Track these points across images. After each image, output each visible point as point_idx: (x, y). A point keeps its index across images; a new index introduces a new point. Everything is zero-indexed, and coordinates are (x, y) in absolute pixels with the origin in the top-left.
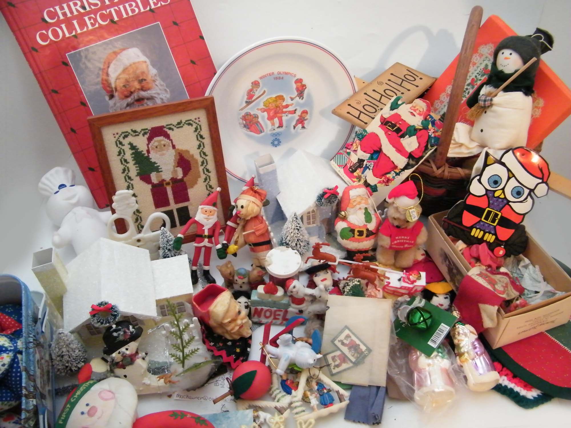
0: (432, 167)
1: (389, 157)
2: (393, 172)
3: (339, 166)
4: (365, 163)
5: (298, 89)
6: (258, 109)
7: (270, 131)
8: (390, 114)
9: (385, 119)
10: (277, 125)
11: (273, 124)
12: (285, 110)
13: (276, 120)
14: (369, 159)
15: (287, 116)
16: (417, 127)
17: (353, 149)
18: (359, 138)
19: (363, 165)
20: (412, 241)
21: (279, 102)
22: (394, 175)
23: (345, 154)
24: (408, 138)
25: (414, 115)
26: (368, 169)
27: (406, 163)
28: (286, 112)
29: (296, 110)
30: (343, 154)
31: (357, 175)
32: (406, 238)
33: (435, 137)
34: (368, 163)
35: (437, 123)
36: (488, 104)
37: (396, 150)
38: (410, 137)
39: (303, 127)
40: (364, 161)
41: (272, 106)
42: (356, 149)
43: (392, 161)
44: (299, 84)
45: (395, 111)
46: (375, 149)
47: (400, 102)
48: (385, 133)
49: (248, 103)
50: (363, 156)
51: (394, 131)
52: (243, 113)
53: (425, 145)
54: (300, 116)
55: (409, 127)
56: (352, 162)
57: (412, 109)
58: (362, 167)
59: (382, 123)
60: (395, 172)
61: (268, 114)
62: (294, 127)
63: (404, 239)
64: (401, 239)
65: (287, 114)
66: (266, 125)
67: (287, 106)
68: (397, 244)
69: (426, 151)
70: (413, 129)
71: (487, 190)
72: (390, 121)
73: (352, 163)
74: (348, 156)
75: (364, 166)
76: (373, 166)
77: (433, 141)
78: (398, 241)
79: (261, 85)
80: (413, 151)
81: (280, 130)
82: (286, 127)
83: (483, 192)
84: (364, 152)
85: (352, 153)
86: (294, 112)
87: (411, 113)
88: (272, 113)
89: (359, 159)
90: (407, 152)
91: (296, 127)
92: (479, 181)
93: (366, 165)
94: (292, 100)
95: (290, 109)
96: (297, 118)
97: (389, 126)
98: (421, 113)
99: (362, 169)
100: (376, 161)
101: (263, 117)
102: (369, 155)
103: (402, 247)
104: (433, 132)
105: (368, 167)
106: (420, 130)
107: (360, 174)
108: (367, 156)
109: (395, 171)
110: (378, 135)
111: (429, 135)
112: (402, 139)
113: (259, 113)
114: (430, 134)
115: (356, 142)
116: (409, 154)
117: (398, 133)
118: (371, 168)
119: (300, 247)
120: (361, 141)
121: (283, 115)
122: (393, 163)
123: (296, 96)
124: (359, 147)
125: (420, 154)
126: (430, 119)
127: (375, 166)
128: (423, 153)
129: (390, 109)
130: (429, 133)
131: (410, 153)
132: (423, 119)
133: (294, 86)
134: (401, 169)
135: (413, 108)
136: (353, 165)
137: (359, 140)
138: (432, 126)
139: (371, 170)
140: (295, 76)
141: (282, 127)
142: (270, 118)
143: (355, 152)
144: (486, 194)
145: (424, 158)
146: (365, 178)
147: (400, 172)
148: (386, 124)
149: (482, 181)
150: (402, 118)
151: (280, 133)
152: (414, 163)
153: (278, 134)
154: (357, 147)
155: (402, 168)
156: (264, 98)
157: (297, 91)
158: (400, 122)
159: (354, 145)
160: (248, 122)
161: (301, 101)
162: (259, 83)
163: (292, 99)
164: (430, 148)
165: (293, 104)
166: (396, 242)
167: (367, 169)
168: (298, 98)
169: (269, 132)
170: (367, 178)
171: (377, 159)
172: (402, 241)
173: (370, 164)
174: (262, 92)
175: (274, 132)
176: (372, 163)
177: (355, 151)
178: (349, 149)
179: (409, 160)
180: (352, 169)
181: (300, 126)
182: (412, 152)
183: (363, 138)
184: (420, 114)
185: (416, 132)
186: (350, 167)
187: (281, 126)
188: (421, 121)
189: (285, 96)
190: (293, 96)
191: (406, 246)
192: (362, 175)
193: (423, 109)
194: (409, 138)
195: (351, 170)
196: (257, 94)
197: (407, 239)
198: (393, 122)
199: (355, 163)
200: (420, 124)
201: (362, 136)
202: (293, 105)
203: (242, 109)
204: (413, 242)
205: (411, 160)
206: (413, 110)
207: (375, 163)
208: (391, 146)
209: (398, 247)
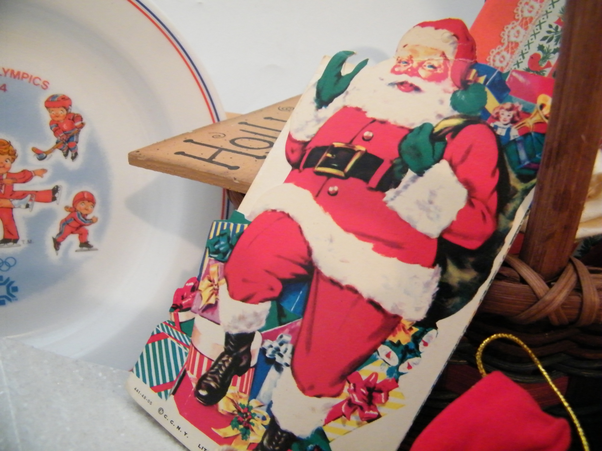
0: (523, 281)
1: (352, 290)
2: (383, 349)
3: (157, 389)
4: (256, 346)
5: (56, 127)
8: (319, 121)
9: (305, 144)
12: (18, 187)
14: (269, 322)
15: (27, 206)
16: (440, 125)
17: (203, 303)
18: (217, 252)
19: (250, 358)
22: (394, 360)
23: (174, 332)
24: (414, 180)
25: (417, 89)
26: (273, 371)
27: (434, 288)
28: (23, 195)
29: (55, 190)
30: (165, 338)
31: (232, 408)
33: (525, 134)
34: (268, 343)
35: (516, 80)
37: (376, 249)
38: (420, 173)
39: (85, 245)
40: (250, 337)
42: (212, 301)
43: (371, 302)
44: (61, 112)
45: (338, 104)
46: (287, 275)
47: (346, 70)
48: (317, 197)
50: (242, 318)
51: (347, 176)
53: (495, 181)
54: (73, 210)
55: (405, 138)
56: (202, 356)
57: (399, 73)
58: (247, 367)
59: (295, 165)
60: (396, 346)
62: (57, 244)
65: (27, 200)
67: (26, 176)
69: (510, 207)
70: (424, 138)
72: (326, 143)
73: (206, 361)
74: (184, 338)
75: (254, 362)
76: (290, 347)
77: (523, 155)
80: (453, 223)
82: (30, 242)
84: (246, 300)
85: (201, 323)
86: (50, 196)
87: (401, 85)
89: (228, 336)
90: (427, 237)
91: (64, 245)
93: (263, 351)
94: (41, 159)
95: (37, 185)
97: (327, 163)
98: (439, 71)
99: (249, 375)
100: (299, 323)
102: (267, 306)
104: (513, 121)
105: (271, 362)
106: (456, 130)
107: (243, 402)
108: (256, 315)
109: (394, 339)
110: (288, 215)
111: (498, 137)
112: (390, 193)
114: (501, 132)
115: (208, 272)
116: (435, 244)
117: (367, 179)
118: (287, 359)
120: (226, 262)
121: (15, 202)
122: (377, 306)
123: (54, 148)
124: (223, 288)
125: (488, 229)
126: (482, 80)
127: (301, 345)
128: (496, 218)
129: (315, 105)
130: (496, 127)
131: (441, 240)
132: (452, 89)
133: (46, 116)
134: (418, 324)
135: (403, 68)
136: (210, 368)
137: (217, 260)
138: (501, 100)
139: (287, 371)
141: (16, 241)
143: (208, 314)
145: (509, 239)
146: (269, 411)
147: (417, 339)
148: (311, 163)
150: (370, 115)
151: (11, 262)
152: (468, 276)
153: (5, 264)
154: (216, 292)
155: (421, 315)
157: (56, 132)
158: (367, 134)
159: (204, 284)
161: (68, 162)
163: (41, 155)
164: (520, 186)
165: (44, 171)
167: (268, 370)
168: (58, 154)
170: (273, 409)
171: (303, 314)
173: (276, 344)
176: (287, 338)
177: (211, 308)
178: (188, 309)
179: (444, 271)
180: (209, 388)
181: (73, 239)
182: (447, 231)
183: (232, 247)
184: (436, 78)
185: (439, 146)
186: (201, 381)
187: (11, 237)
188: (448, 98)
189: (16, 145)
190: (44, 148)
192: (253, 403)
193: (443, 54)
194: (421, 179)
195: (203, 393)
198: (337, 145)
199: (215, 359)
200: (447, 109)
201: (229, 239)
202: (47, 176)
205: (452, 269)
206: (406, 72)
207: (296, 334)
208: (351, 237)
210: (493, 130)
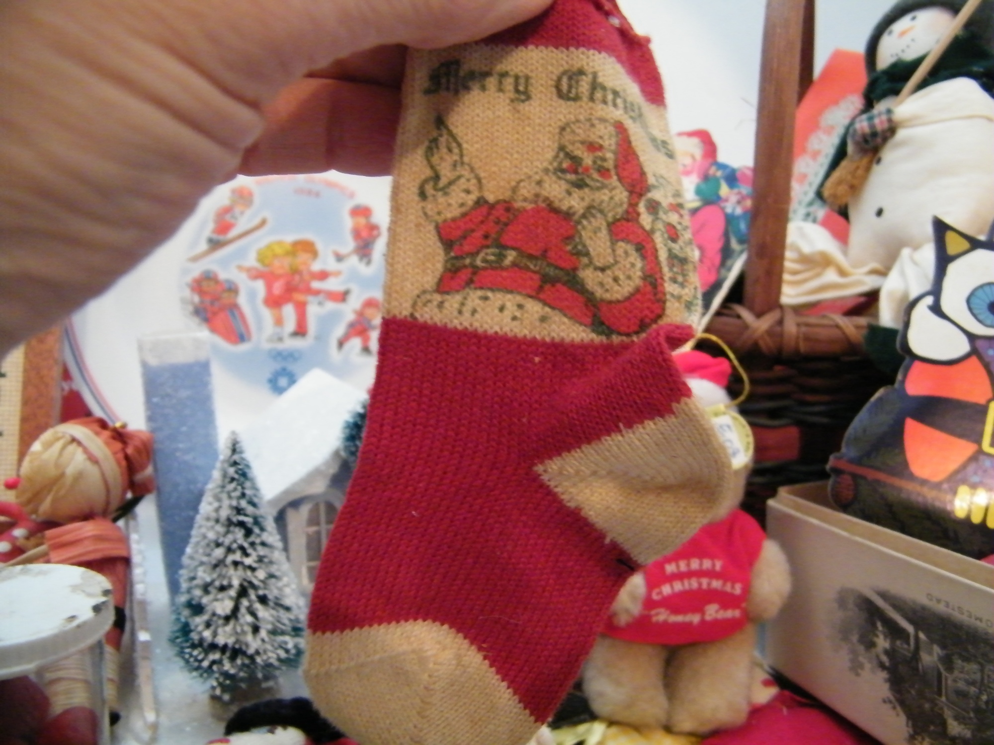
0: (739, 317)
5: (356, 234)
6: (240, 268)
7: (270, 340)
10: (290, 324)
11: (279, 322)
12: (315, 285)
13: (289, 311)
15: (320, 303)
20: (734, 581)
21: (303, 257)
28: (317, 293)
29: (347, 293)
32: (707, 564)
35: (743, 174)
36: (882, 122)
39: (366, 350)
41: (282, 265)
44: (362, 221)
49: (215, 244)
52: (197, 270)
53: (720, 245)
54: (360, 314)
61: (269, 287)
62: (341, 344)
63: (700, 574)
64: (690, 574)
65: (321, 297)
66: (259, 320)
67: (323, 276)
68: (675, 604)
71: (972, 338)
77: (743, 226)
78: (678, 586)
79: (257, 199)
81: (298, 344)
82: (316, 338)
83: (962, 347)
88: (278, 288)
91: (346, 346)
92: (936, 309)
94: (338, 261)
95: (332, 285)
96: (350, 317)
101: (252, 295)
103: (695, 619)
104: (738, 202)
111: (726, 214)
113: (242, 280)
119: (256, 629)
121: (310, 298)
123: (351, 253)
126: (719, 174)
130: (725, 207)
133: (348, 223)
138: (731, 187)
140: (352, 195)
141: (304, 335)
142: (274, 302)
144: (974, 352)
149: (946, 307)
151: (296, 355)
153: (291, 356)
156: (262, 240)
157: (355, 239)
160: (207, 300)
162: (250, 194)
164: (738, 248)
165: (340, 273)
166: (666, 590)
168: (354, 260)
169: (267, 346)
172: (694, 584)
174: (256, 221)
175: (280, 346)
181: (356, 343)
187: (300, 331)
189: (320, 246)
190: (342, 251)
191: (713, 612)
193: (693, 156)
196: (243, 223)
197: (711, 574)
202: (341, 278)
203: (195, 259)
204: (738, 589)
209: (679, 618)
210: (723, 209)
